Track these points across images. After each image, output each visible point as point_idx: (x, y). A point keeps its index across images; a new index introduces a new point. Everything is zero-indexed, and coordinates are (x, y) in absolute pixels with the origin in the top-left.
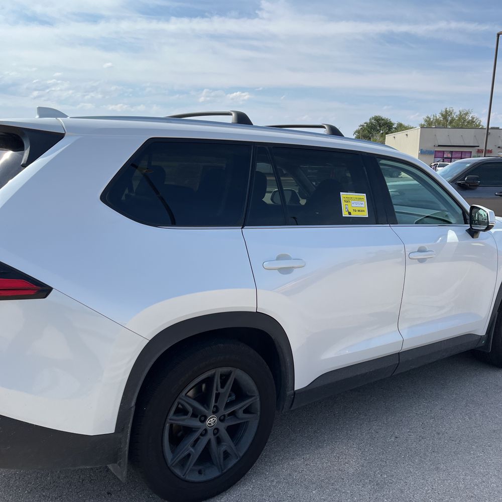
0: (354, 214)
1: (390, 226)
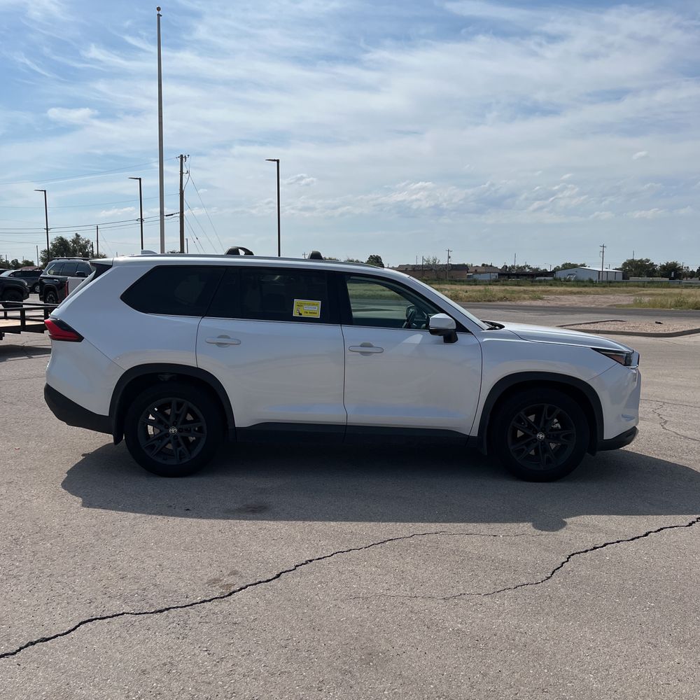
1: (341, 326)
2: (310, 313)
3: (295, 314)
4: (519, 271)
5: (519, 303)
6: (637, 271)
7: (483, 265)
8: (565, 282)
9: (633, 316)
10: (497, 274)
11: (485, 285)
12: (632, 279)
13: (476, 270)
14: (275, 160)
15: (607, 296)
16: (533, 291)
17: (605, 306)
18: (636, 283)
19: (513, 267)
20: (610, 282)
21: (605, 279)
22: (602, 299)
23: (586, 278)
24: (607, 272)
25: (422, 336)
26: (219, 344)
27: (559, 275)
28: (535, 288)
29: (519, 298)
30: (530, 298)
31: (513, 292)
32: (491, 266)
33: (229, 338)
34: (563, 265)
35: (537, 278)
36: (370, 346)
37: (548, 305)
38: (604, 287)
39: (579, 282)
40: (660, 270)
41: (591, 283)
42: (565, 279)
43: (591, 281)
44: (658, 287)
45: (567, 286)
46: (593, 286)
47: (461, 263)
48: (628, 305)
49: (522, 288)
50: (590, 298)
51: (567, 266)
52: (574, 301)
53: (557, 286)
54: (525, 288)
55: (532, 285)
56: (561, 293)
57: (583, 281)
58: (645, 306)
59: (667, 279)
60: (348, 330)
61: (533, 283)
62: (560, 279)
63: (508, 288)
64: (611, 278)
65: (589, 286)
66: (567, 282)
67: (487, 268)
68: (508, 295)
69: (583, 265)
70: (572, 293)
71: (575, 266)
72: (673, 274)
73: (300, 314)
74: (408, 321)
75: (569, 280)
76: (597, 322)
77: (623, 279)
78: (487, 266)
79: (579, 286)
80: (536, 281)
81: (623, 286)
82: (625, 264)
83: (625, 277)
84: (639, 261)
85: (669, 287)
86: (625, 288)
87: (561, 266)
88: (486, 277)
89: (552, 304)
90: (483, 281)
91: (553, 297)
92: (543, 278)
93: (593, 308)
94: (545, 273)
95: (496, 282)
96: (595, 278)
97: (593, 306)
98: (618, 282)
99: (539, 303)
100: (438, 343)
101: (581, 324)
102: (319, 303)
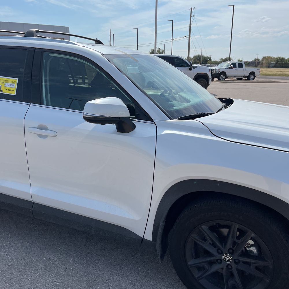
1: (30, 105)
2: (9, 90)
36: (45, 129)
102: (16, 80)
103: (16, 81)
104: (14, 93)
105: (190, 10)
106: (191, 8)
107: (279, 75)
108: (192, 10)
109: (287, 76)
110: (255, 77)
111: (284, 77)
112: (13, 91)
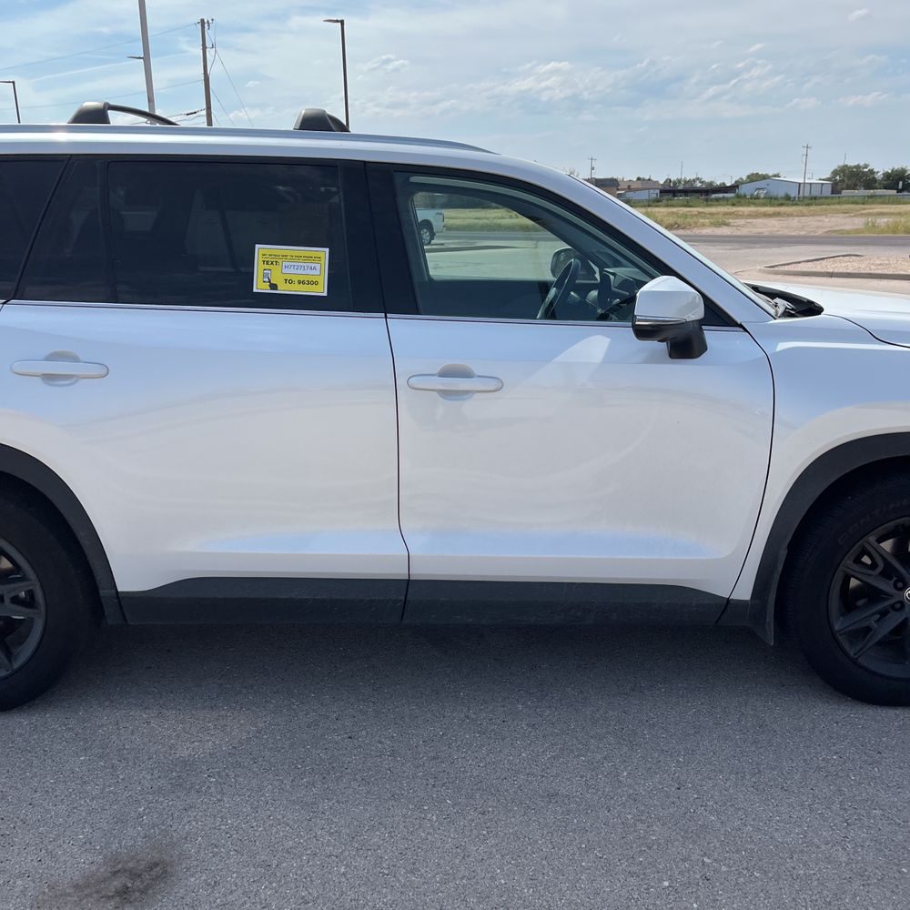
0: (284, 289)
1: (386, 317)
2: (299, 282)
3: (260, 286)
4: (687, 186)
5: (696, 231)
6: (852, 182)
7: (639, 179)
8: (753, 200)
9: (871, 248)
10: (658, 191)
11: (644, 206)
12: (845, 192)
13: (629, 186)
14: (337, 21)
15: (818, 218)
16: (711, 214)
17: (820, 232)
18: (851, 199)
19: (679, 181)
20: (815, 198)
21: (807, 194)
22: (815, 223)
23: (782, 194)
24: (811, 184)
25: (608, 340)
26: (49, 378)
27: (743, 190)
28: (713, 210)
29: (696, 225)
30: (712, 223)
31: (685, 216)
32: (649, 180)
33: (75, 359)
34: (748, 177)
35: (714, 196)
36: (465, 374)
37: (739, 233)
38: (808, 205)
39: (771, 200)
40: (883, 179)
41: (788, 200)
42: (752, 195)
43: (788, 198)
44: (883, 203)
45: (755, 205)
46: (793, 205)
47: (609, 177)
48: (857, 231)
49: (695, 210)
50: (795, 222)
51: (754, 178)
52: (774, 226)
53: (742, 206)
54: (700, 210)
55: (707, 206)
56: (750, 216)
57: (776, 199)
58: (882, 231)
59: (895, 192)
60: (406, 329)
61: (708, 203)
62: (745, 196)
63: (674, 210)
64: (815, 193)
65: (787, 205)
66: (754, 200)
67: (645, 183)
68: (680, 221)
69: (777, 176)
70: (766, 215)
71: (765, 177)
72: (901, 183)
73: (274, 286)
74: (559, 284)
75: (757, 198)
76: (823, 259)
77: (832, 193)
78: (644, 180)
79: (773, 205)
80: (712, 200)
81: (834, 204)
82: (835, 173)
83: (836, 189)
84: (855, 167)
85: (899, 203)
86: (838, 207)
87: (744, 178)
88: (644, 195)
89: (744, 232)
90: (639, 201)
91: (742, 222)
92: (721, 195)
93: (804, 237)
94: (723, 189)
95: (658, 201)
96: (793, 194)
97: (802, 233)
98: (826, 198)
99: (725, 231)
100: (652, 359)
101: (799, 262)
102: (324, 253)
103: (322, 255)
104: (321, 290)
105: (199, 26)
106: (202, 21)
107: (483, 228)
108: (206, 25)
109: (504, 230)
110: (432, 235)
111: (497, 234)
112: (316, 283)
